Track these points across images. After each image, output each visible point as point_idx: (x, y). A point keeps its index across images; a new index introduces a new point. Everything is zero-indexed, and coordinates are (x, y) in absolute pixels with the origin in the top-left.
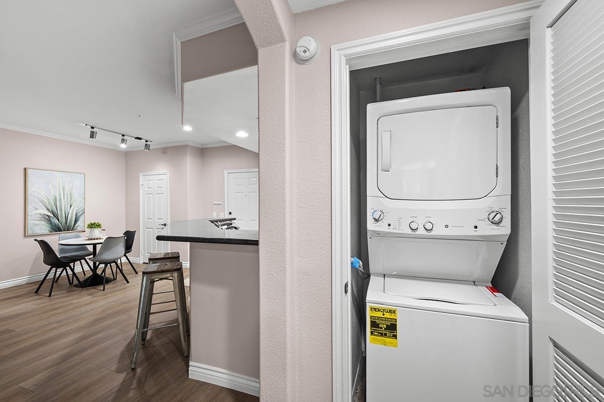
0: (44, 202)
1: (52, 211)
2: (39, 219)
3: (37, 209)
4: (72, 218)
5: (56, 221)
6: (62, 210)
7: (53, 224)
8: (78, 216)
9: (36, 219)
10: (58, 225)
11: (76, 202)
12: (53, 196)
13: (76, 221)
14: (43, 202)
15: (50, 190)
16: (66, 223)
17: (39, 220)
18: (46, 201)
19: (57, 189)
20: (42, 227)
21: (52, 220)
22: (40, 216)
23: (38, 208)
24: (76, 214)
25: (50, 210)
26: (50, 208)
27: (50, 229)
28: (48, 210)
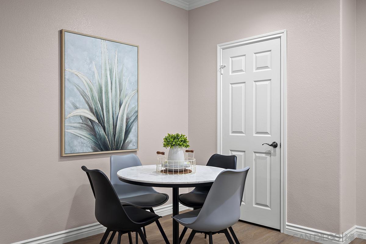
0: (86, 95)
1: (96, 112)
2: (78, 125)
3: (76, 108)
4: (122, 125)
5: (102, 132)
6: (109, 112)
7: (98, 136)
8: (131, 122)
9: (75, 125)
10: (105, 139)
11: (127, 98)
12: (97, 84)
13: (127, 133)
14: (84, 95)
15: (94, 72)
16: (115, 136)
17: (80, 128)
18: (89, 94)
19: (103, 72)
20: (82, 140)
21: (97, 128)
22: (81, 121)
23: (78, 105)
24: (127, 119)
25: (94, 111)
26: (93, 107)
27: (93, 145)
28: (91, 109)
